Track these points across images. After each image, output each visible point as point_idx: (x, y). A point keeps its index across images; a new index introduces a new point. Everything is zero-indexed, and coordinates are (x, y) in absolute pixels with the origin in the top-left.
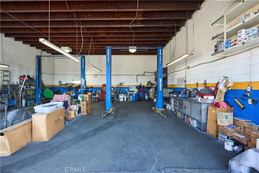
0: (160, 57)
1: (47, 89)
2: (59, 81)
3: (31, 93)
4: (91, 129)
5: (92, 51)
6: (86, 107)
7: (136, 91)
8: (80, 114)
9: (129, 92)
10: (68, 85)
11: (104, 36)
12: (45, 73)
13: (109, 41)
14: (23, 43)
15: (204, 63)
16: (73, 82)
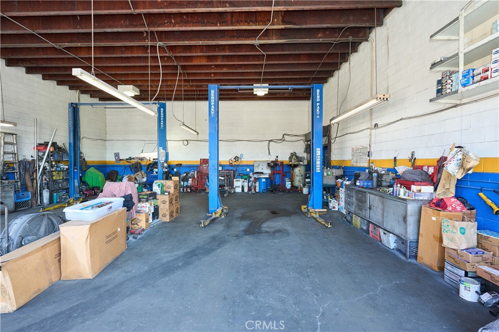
0: (318, 104)
1: (92, 170)
2: (116, 152)
3: (59, 176)
4: (180, 252)
5: (180, 93)
6: (169, 206)
7: (267, 171)
8: (156, 220)
9: (253, 175)
10: (133, 161)
11: (204, 62)
12: (87, 136)
13: (214, 73)
14: (44, 79)
15: (410, 118)
16: (142, 155)
